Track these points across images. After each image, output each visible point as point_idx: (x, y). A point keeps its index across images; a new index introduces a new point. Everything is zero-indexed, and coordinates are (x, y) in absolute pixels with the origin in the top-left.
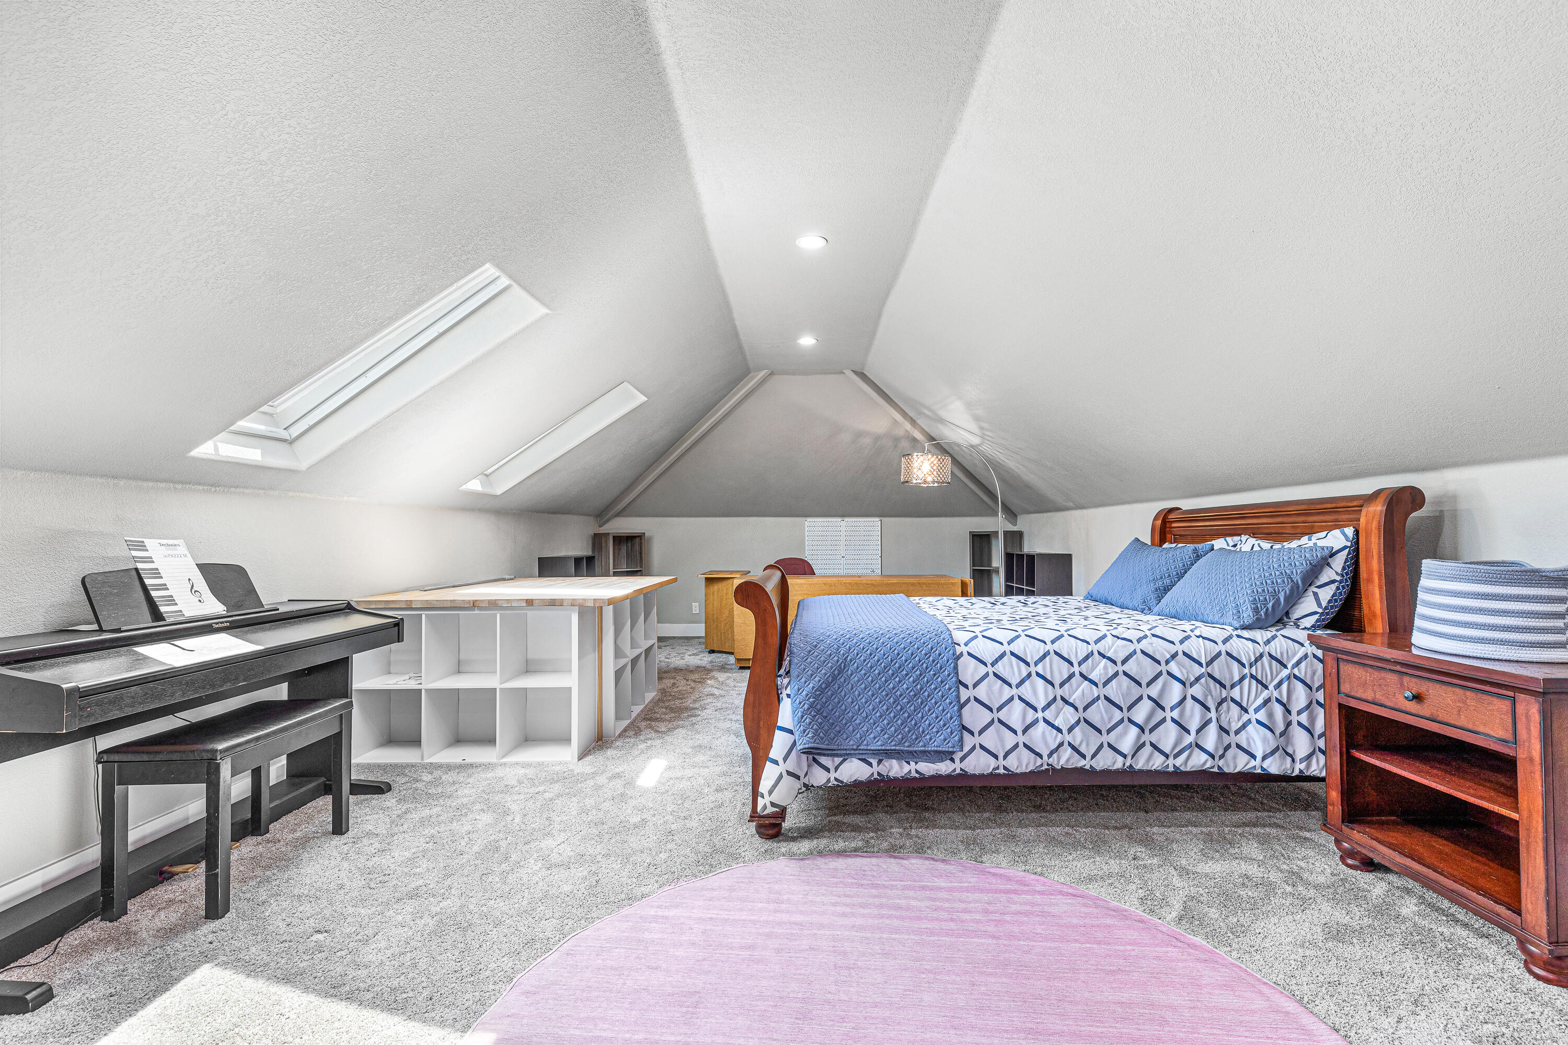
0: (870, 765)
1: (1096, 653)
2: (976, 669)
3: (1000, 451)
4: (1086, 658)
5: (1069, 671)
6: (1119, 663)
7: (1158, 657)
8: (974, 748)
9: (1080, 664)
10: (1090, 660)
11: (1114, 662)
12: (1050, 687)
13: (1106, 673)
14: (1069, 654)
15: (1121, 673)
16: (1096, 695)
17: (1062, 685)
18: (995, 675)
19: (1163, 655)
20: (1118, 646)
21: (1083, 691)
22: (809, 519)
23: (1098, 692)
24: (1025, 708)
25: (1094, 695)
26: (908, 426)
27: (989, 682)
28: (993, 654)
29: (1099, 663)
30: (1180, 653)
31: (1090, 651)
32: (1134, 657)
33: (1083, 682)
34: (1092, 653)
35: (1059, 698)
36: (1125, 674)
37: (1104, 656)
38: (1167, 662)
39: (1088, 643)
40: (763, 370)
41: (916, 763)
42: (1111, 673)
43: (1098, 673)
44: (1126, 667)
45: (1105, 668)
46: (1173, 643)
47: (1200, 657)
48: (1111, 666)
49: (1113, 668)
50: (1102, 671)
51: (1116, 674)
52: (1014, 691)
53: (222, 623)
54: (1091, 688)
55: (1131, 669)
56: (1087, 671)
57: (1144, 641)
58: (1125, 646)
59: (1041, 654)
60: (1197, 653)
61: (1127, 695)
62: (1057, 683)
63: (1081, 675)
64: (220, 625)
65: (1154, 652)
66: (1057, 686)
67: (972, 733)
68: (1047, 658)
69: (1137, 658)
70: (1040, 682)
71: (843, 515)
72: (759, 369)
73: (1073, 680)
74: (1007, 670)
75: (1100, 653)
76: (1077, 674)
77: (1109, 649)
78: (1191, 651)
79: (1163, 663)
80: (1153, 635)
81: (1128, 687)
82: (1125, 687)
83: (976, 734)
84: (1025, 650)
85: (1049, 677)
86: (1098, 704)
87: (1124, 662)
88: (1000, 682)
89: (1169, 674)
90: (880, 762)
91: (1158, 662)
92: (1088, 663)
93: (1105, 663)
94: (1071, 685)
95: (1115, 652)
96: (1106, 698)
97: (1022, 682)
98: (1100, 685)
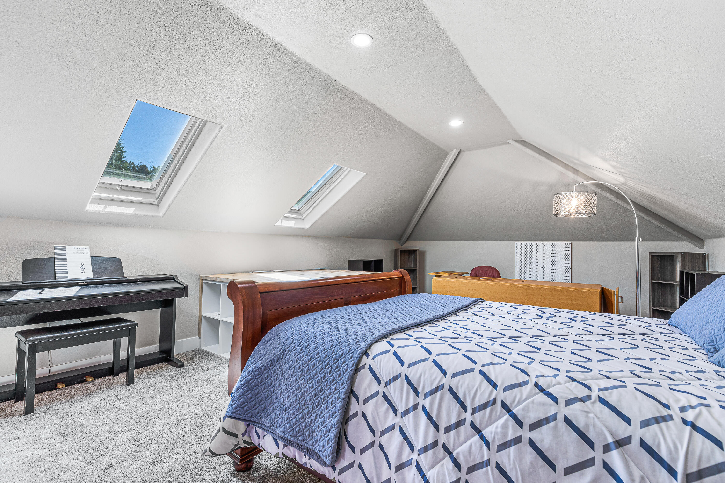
0: (277, 445)
1: (499, 403)
2: (370, 385)
3: (642, 184)
4: (484, 406)
5: (459, 416)
6: (526, 427)
7: (591, 435)
8: (352, 465)
9: (474, 411)
10: (488, 410)
11: (520, 423)
12: (432, 428)
13: (505, 435)
14: (465, 396)
15: (525, 440)
16: (486, 458)
17: (448, 430)
18: (385, 396)
19: (601, 434)
20: (533, 402)
21: (471, 446)
22: (517, 242)
23: (489, 455)
24: (403, 442)
25: (483, 457)
26: (571, 175)
27: (377, 402)
28: (390, 374)
29: (500, 417)
30: (636, 442)
31: (492, 398)
32: (552, 424)
33: (474, 436)
34: (494, 402)
35: (440, 445)
36: (531, 443)
37: (509, 410)
38: (607, 449)
39: (495, 386)
40: (455, 149)
41: (310, 458)
42: (510, 436)
43: (494, 430)
44: (535, 435)
45: (505, 426)
46: (628, 421)
47: (675, 460)
48: (513, 427)
49: (514, 431)
50: (499, 430)
51: (518, 440)
52: (397, 420)
53: (83, 282)
54: (481, 447)
55: (542, 441)
56: (481, 424)
57: (577, 406)
58: (543, 404)
59: (434, 386)
60: (670, 452)
61: (530, 473)
62: (443, 425)
63: (473, 425)
64: (81, 283)
65: (587, 426)
66: (442, 429)
67: (353, 449)
68: (439, 393)
69: (556, 426)
70: (423, 418)
71: (542, 240)
72: (452, 150)
73: (462, 428)
74: (396, 394)
75: (504, 405)
76: (468, 422)
77: (519, 403)
78: (659, 445)
79: (599, 447)
80: (601, 400)
81: (531, 463)
82: (528, 463)
83: (358, 451)
84: (420, 377)
85: (434, 417)
86: (487, 471)
87: (535, 426)
88: (386, 405)
89: (606, 467)
90: (284, 446)
91: (591, 445)
92: (484, 415)
93: (507, 420)
94: (458, 434)
95: (525, 409)
96: (499, 468)
97: (406, 412)
98: (494, 448)
